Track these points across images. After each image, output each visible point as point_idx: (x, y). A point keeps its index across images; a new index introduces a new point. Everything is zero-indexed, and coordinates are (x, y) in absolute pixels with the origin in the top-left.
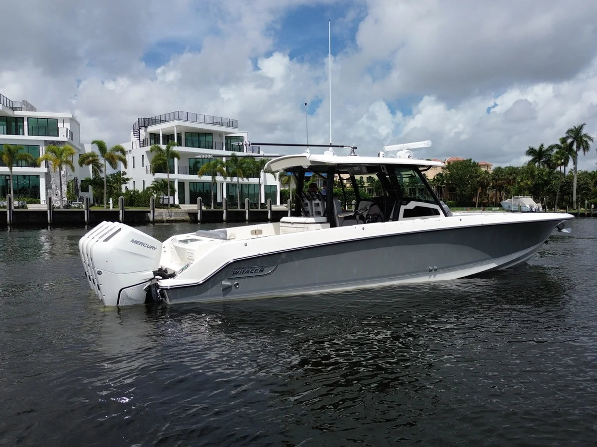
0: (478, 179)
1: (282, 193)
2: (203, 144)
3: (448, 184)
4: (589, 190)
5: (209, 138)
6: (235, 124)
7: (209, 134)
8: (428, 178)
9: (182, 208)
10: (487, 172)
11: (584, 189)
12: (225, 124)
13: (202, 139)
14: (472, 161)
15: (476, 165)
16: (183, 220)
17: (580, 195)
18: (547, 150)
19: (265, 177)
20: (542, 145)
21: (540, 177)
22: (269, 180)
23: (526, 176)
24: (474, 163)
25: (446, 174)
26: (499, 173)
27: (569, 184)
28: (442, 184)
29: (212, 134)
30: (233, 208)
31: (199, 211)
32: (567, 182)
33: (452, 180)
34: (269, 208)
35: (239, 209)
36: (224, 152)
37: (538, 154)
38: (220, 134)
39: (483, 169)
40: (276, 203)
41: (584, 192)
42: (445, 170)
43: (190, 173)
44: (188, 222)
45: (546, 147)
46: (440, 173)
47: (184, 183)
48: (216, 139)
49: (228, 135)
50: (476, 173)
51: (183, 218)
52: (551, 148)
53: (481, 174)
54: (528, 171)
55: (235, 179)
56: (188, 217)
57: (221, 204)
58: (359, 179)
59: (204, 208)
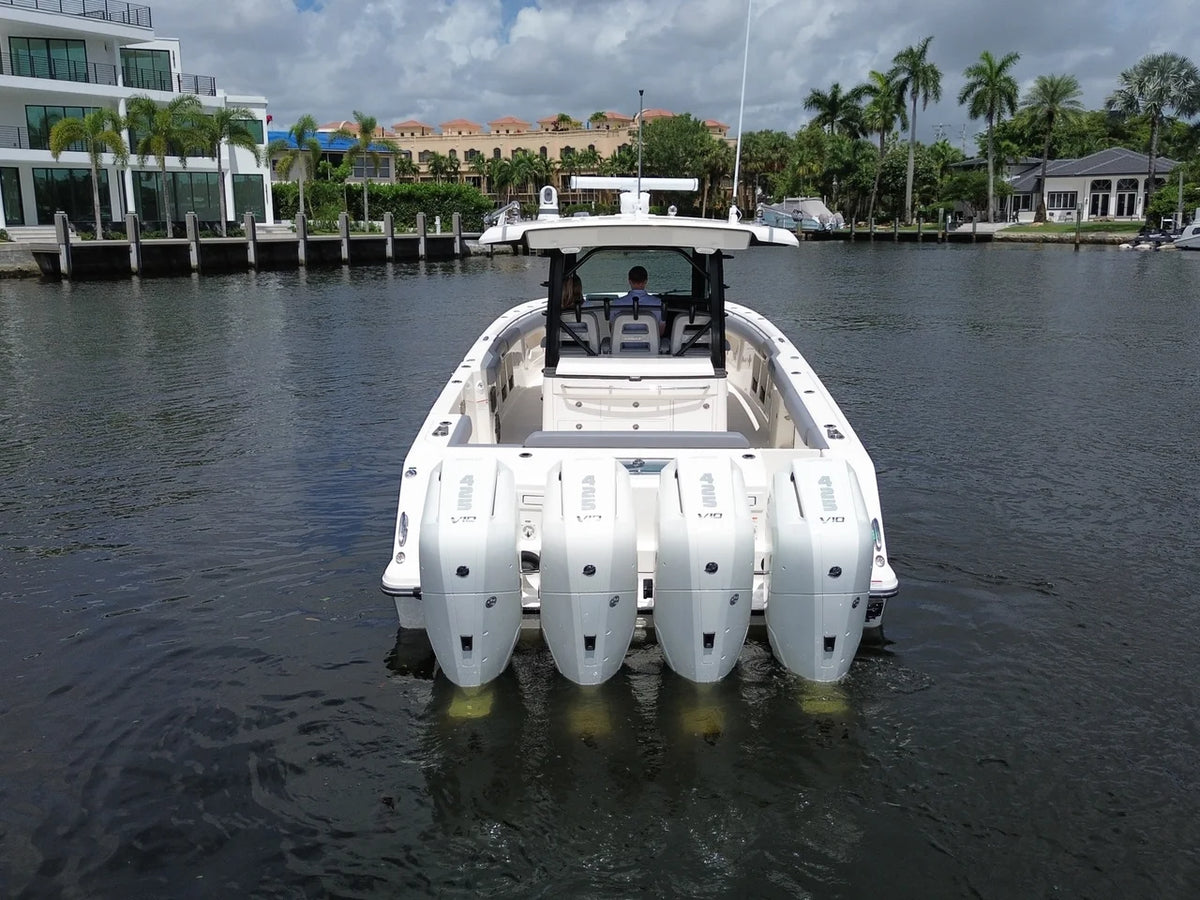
0: (706, 159)
1: (277, 194)
2: (61, 68)
4: (933, 182)
5: (75, 54)
6: (144, 20)
7: (78, 41)
8: (601, 156)
9: (14, 238)
10: (723, 144)
11: (924, 181)
12: (119, 17)
13: (58, 54)
14: (692, 119)
15: (699, 128)
16: (20, 271)
17: (917, 195)
18: (848, 98)
19: (232, 154)
20: (836, 86)
21: (835, 157)
22: (244, 161)
23: (809, 153)
24: (696, 123)
25: (639, 148)
26: (751, 144)
27: (896, 171)
28: (630, 168)
29: (84, 41)
30: (157, 237)
31: (63, 248)
32: (891, 166)
33: (651, 161)
34: (249, 234)
35: (171, 240)
36: (121, 92)
37: (828, 105)
38: (106, 43)
39: (716, 137)
40: (264, 220)
41: (925, 187)
42: (636, 139)
43: (33, 146)
44: (34, 276)
45: (846, 90)
46: (625, 144)
47: (17, 169)
48: (95, 56)
49: (128, 47)
50: (701, 145)
51: (19, 266)
52: (857, 93)
53: (713, 147)
54: (811, 142)
55: (152, 162)
56: (32, 264)
57: (120, 228)
58: (448, 156)
59: (75, 239)
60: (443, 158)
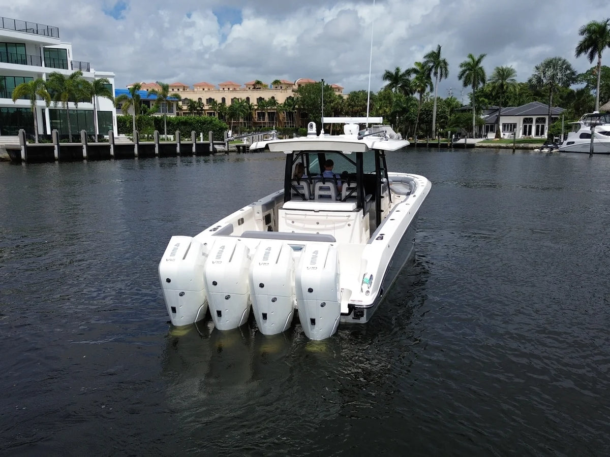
0: (332, 104)
1: (119, 121)
2: (13, 57)
3: (299, 109)
4: (446, 118)
5: (20, 50)
6: (55, 33)
7: (22, 44)
8: (278, 102)
10: (341, 97)
11: (442, 117)
12: (42, 32)
13: (12, 50)
14: (325, 84)
15: (329, 89)
16: (1, 158)
17: (438, 124)
18: (404, 75)
20: (398, 69)
21: (398, 105)
23: (384, 102)
24: (327, 86)
25: (298, 98)
26: (355, 98)
27: (428, 112)
28: (294, 109)
29: (25, 44)
30: (65, 142)
31: (23, 147)
32: (425, 110)
33: (304, 105)
34: (111, 141)
36: (44, 70)
37: (394, 78)
38: (36, 45)
39: (337, 93)
41: (442, 120)
42: (296, 94)
44: (7, 161)
45: (403, 70)
46: (290, 96)
48: (30, 52)
49: (46, 47)
50: (330, 98)
51: (0, 156)
52: (408, 72)
53: (335, 99)
54: (385, 97)
55: (60, 105)
56: (6, 155)
58: (198, 101)
59: (27, 143)
60: (195, 102)
